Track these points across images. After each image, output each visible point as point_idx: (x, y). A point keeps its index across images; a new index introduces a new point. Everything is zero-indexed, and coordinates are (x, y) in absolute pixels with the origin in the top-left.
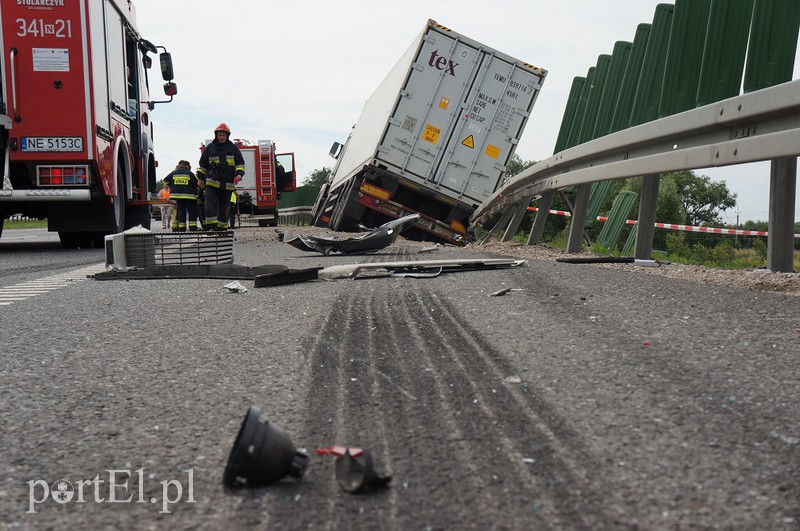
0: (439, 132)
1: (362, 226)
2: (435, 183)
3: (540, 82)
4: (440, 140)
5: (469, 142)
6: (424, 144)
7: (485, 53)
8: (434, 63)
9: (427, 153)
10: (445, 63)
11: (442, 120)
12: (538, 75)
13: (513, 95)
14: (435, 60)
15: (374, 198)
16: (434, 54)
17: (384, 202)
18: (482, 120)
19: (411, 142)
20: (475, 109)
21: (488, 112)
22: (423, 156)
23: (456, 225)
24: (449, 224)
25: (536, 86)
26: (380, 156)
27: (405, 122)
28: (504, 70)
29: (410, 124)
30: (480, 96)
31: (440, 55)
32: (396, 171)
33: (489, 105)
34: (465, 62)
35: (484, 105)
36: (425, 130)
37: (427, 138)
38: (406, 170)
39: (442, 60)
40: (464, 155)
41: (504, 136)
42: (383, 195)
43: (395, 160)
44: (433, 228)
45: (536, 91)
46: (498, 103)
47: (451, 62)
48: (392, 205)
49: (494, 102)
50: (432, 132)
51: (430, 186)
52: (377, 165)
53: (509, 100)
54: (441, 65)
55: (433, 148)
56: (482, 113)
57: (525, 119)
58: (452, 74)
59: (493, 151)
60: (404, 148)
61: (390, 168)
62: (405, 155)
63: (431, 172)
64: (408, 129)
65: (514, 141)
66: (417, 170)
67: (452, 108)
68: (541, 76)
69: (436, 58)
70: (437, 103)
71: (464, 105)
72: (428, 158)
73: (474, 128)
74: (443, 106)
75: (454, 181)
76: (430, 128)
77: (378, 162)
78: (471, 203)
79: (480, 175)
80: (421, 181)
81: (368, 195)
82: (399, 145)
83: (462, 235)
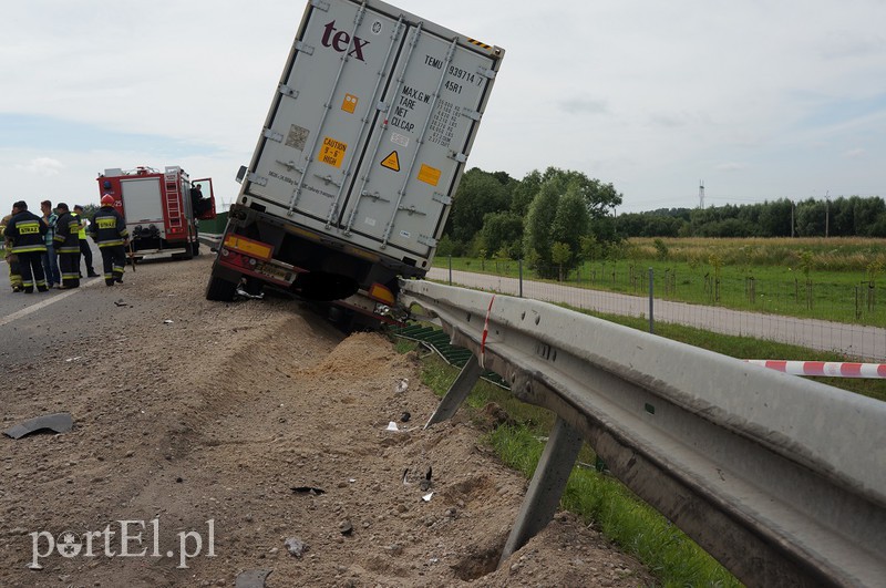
0: (344, 148)
1: (241, 292)
2: (342, 227)
3: (495, 68)
4: (346, 160)
5: (392, 162)
6: (323, 169)
7: (408, 24)
8: (330, 41)
9: (328, 182)
10: (347, 41)
11: (347, 130)
12: (491, 57)
13: (455, 88)
14: (331, 37)
15: (245, 256)
16: (330, 27)
18: (410, 127)
19: (301, 165)
20: (399, 111)
21: (418, 114)
22: (321, 186)
23: (379, 292)
24: (368, 289)
25: (489, 73)
26: (254, 189)
27: (290, 136)
28: (439, 50)
29: (297, 138)
30: (405, 91)
31: (339, 27)
32: (280, 212)
33: (419, 104)
34: (379, 38)
35: (411, 104)
36: (322, 147)
37: (327, 159)
38: (295, 210)
39: (343, 37)
40: (385, 183)
41: (445, 151)
42: (261, 251)
43: (277, 195)
45: (490, 82)
46: (433, 100)
47: (357, 40)
48: (277, 266)
49: (427, 98)
50: (333, 149)
51: (335, 232)
52: (248, 204)
53: (449, 96)
54: (341, 45)
55: (337, 173)
56: (411, 116)
57: (475, 124)
58: (360, 57)
59: (430, 175)
60: (291, 175)
61: (270, 208)
62: (294, 187)
63: (336, 211)
64: (296, 146)
65: (460, 157)
66: (315, 210)
67: (363, 110)
68: (496, 57)
69: (333, 33)
70: (339, 105)
71: (380, 105)
72: (330, 190)
73: (399, 140)
74: (349, 107)
75: (373, 223)
76: (330, 143)
77: (250, 200)
78: (401, 255)
79: (412, 212)
80: (320, 226)
81: (238, 253)
82: (283, 172)
83: (389, 305)
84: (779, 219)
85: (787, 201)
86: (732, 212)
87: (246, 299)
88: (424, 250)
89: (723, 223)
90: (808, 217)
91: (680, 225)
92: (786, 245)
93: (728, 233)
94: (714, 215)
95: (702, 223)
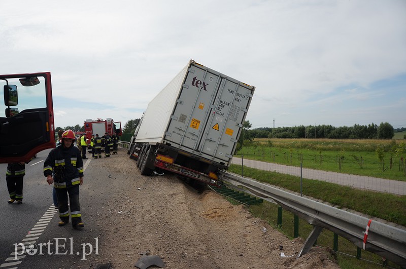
0: (199, 122)
1: (155, 173)
2: (199, 151)
3: (252, 93)
4: (200, 127)
5: (216, 127)
6: (192, 130)
7: (222, 78)
8: (195, 84)
9: (194, 135)
10: (201, 84)
11: (201, 116)
12: (251, 90)
13: (238, 100)
14: (195, 82)
15: (164, 163)
16: (195, 79)
17: (170, 165)
18: (222, 114)
19: (184, 129)
20: (219, 109)
21: (226, 110)
22: (191, 136)
23: (212, 175)
24: (208, 174)
25: (250, 95)
26: (167, 138)
27: (180, 118)
28: (233, 87)
29: (183, 119)
30: (221, 102)
31: (198, 79)
32: (177, 146)
33: (226, 106)
34: (212, 83)
35: (223, 106)
36: (191, 121)
37: (193, 126)
38: (182, 145)
39: (199, 82)
40: (214, 135)
41: (235, 123)
42: (169, 160)
43: (176, 140)
44: (199, 177)
45: (250, 98)
46: (231, 105)
47: (204, 83)
48: (175, 166)
49: (228, 104)
50: (196, 123)
51: (196, 153)
52: (165, 143)
53: (236, 103)
54: (199, 85)
55: (197, 131)
56: (223, 111)
57: (245, 113)
58: (205, 89)
59: (229, 132)
60: (181, 132)
61: (173, 145)
62: (181, 137)
63: (196, 146)
64: (182, 122)
66: (189, 145)
67: (206, 108)
68: (252, 90)
69: (196, 81)
70: (197, 106)
71: (212, 107)
72: (194, 138)
73: (219, 119)
74: (201, 107)
75: (210, 150)
76: (194, 120)
77: (166, 142)
78: (219, 161)
79: (223, 145)
80: (191, 151)
81: (161, 161)
82: (177, 131)
83: (216, 180)
84: (301, 132)
85: (303, 126)
86: (286, 129)
87: (157, 175)
88: (227, 159)
89: (283, 133)
90: (310, 131)
91: (269, 134)
92: (307, 142)
93: (284, 137)
94: (279, 130)
95: (276, 133)
